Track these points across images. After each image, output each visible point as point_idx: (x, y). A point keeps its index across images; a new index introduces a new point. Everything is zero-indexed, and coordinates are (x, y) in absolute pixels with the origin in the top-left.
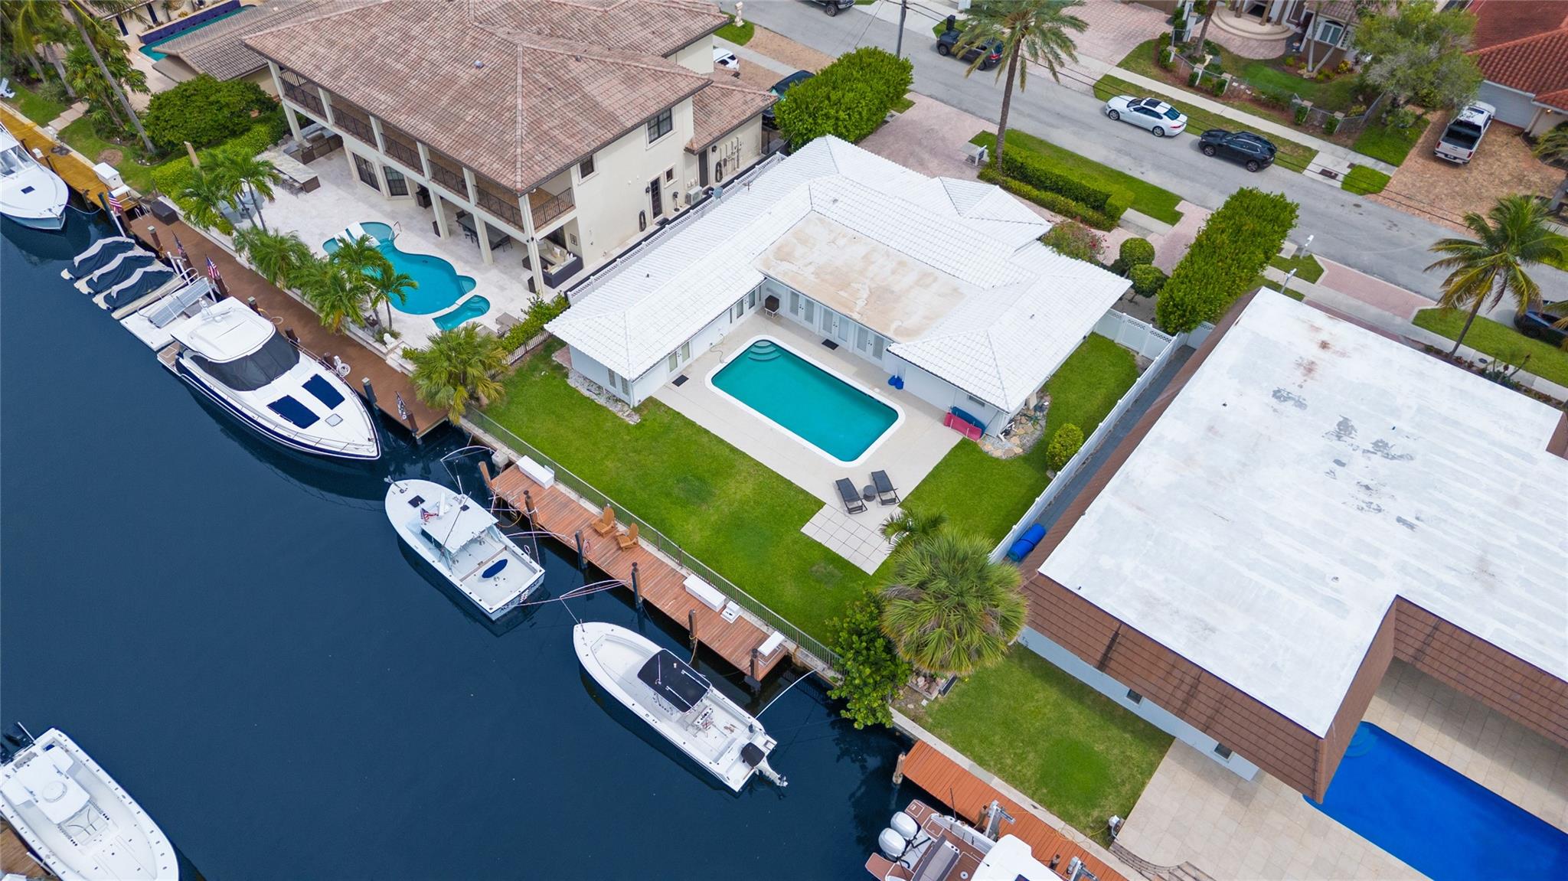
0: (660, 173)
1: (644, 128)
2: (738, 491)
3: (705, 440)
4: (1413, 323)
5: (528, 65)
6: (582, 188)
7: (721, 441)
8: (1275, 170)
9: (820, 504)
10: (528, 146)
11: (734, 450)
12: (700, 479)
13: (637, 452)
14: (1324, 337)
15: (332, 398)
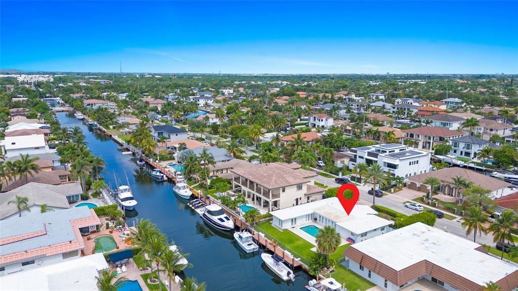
0: (299, 197)
1: (296, 186)
2: (300, 243)
6: (282, 194)
8: (443, 219)
12: (293, 240)
13: (281, 235)
15: (228, 219)
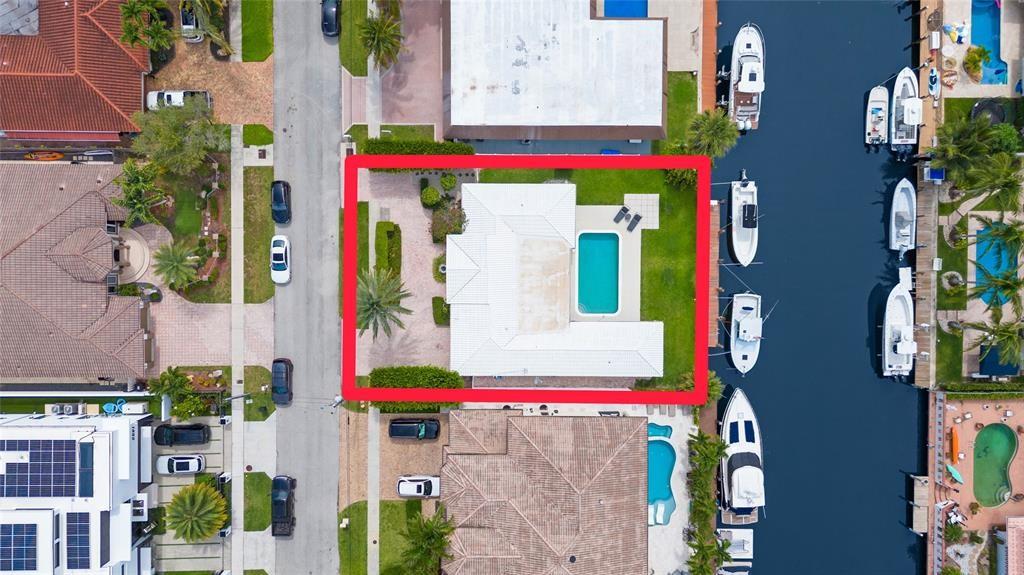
2: (658, 263)
3: (645, 291)
4: (366, 75)
5: (587, 480)
7: (642, 285)
9: (643, 231)
10: (624, 437)
11: (642, 278)
12: (662, 279)
13: (667, 310)
14: (468, 90)
15: (734, 426)
